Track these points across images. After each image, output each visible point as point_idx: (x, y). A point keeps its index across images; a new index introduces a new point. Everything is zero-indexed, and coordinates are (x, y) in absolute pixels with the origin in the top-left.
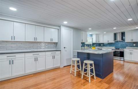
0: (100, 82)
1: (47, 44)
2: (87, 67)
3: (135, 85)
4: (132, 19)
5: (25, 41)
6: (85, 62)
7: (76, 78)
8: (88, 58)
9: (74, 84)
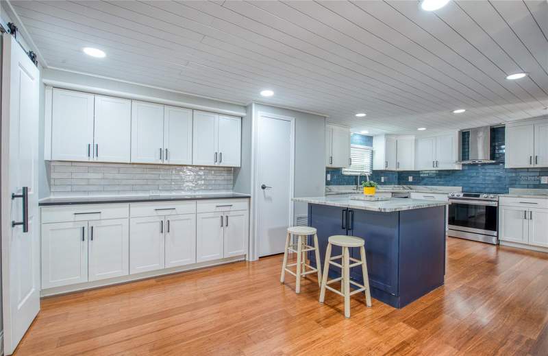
0: (386, 317)
1: (202, 173)
2: (339, 261)
3: (522, 337)
4: (523, 75)
5: (129, 162)
6: (334, 240)
7: (302, 299)
8: (348, 229)
9: (289, 319)
